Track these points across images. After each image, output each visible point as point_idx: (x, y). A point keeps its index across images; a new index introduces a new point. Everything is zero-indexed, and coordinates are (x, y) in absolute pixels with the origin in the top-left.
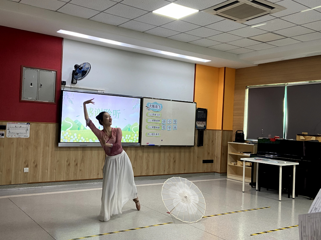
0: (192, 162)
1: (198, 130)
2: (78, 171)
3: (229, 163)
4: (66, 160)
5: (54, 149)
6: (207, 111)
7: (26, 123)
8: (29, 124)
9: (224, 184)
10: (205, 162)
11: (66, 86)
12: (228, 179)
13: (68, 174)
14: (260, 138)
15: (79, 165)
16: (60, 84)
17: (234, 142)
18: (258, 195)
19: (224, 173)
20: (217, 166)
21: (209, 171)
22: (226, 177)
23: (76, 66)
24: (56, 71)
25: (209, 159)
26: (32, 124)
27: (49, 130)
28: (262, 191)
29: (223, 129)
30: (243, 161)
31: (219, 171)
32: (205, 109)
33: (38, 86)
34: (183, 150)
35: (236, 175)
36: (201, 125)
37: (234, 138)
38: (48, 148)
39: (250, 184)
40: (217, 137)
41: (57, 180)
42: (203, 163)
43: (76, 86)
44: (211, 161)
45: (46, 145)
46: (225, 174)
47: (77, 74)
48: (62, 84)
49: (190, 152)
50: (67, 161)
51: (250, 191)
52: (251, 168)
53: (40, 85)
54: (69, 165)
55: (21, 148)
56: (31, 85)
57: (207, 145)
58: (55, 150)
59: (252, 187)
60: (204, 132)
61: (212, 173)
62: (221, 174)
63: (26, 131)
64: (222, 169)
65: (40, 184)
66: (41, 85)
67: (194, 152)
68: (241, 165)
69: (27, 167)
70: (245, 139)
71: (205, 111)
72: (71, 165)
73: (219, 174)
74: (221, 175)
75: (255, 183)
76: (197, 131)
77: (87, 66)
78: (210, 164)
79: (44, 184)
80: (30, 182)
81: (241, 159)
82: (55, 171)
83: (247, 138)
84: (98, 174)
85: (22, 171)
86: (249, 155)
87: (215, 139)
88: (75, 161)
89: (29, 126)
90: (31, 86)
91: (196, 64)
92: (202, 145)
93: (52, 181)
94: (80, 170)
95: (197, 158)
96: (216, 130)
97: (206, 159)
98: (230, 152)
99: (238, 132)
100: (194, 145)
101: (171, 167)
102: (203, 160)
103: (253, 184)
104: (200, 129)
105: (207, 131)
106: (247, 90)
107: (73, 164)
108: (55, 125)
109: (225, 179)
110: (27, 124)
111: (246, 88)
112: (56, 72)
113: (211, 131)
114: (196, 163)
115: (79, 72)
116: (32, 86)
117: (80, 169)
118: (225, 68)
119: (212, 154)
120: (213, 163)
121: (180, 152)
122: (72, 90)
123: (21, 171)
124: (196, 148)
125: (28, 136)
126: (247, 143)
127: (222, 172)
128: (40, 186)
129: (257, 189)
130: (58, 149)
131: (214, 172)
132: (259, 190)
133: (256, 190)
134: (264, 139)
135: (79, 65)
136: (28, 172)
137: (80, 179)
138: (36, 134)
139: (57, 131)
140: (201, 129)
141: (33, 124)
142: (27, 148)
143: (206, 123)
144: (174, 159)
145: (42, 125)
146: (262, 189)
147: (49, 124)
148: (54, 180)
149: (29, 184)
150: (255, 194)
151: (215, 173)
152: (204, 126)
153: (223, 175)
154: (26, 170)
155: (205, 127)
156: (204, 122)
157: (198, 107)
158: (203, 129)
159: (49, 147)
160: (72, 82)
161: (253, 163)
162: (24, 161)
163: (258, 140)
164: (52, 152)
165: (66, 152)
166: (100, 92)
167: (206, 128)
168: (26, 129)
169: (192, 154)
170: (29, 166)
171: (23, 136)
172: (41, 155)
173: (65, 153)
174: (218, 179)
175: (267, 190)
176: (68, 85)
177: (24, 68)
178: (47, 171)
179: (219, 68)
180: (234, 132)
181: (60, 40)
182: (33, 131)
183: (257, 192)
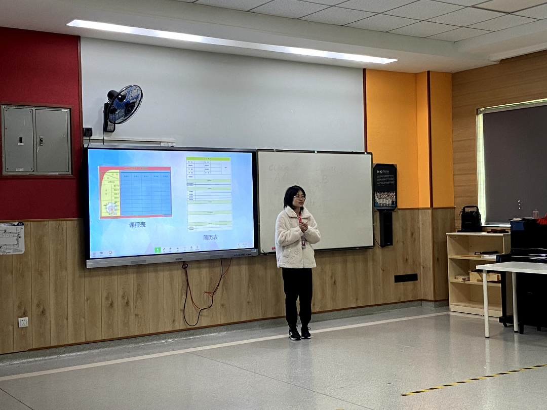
0: (372, 283)
1: (381, 211)
2: (132, 316)
3: (451, 279)
4: (105, 295)
5: (78, 273)
6: (396, 169)
7: (16, 223)
8: (23, 225)
9: (444, 324)
10: (399, 279)
11: (92, 138)
12: (451, 314)
13: (110, 326)
14: (515, 220)
15: (132, 304)
16: (79, 133)
17: (458, 231)
18: (520, 342)
19: (443, 302)
20: (426, 286)
21: (410, 299)
22: (449, 310)
23: (111, 95)
24: (70, 109)
25: (409, 272)
26: (29, 223)
27: (65, 234)
28: (526, 333)
29: (434, 206)
30: (480, 271)
31: (431, 297)
32: (393, 165)
33: (35, 143)
34: (350, 258)
35: (469, 303)
36: (385, 200)
37: (459, 224)
38: (64, 273)
39: (501, 320)
40: (423, 224)
41: (88, 340)
42: (396, 281)
43: (113, 136)
44: (413, 277)
45: (61, 265)
46: (445, 302)
47: (113, 111)
48: (85, 135)
49: (366, 261)
50: (107, 298)
51: (501, 334)
52: (500, 285)
53: (38, 140)
54: (111, 305)
55: (9, 277)
56: (21, 141)
57: (401, 244)
58: (80, 276)
59: (506, 326)
60: (394, 214)
61: (416, 303)
62: (437, 303)
63: (17, 240)
64: (436, 291)
65: (54, 350)
66: (41, 140)
67: (374, 260)
68: (478, 280)
69: (24, 315)
70: (483, 223)
71: (392, 169)
72: (115, 306)
73: (432, 304)
74: (435, 307)
75: (512, 316)
76: (378, 214)
77: (134, 93)
78: (410, 284)
79: (62, 349)
80: (34, 347)
81: (478, 267)
82: (83, 320)
83: (487, 221)
84: (174, 321)
85: (15, 325)
86: (494, 257)
87: (419, 228)
88: (123, 297)
89: (21, 229)
90: (19, 144)
91: (364, 70)
92: (391, 244)
93: (78, 342)
94: (136, 315)
95: (381, 272)
96: (418, 209)
97: (401, 273)
98: (451, 255)
99: (467, 210)
100: (372, 245)
101: (328, 296)
102: (395, 276)
103: (506, 320)
104: (383, 208)
105: (400, 212)
106: (480, 118)
107: (119, 303)
108: (76, 222)
109: (445, 313)
110: (18, 225)
111: (478, 114)
112: (70, 111)
113: (407, 211)
114: (381, 285)
115: (119, 107)
116: (22, 144)
117: (135, 313)
118: (429, 72)
119: (414, 262)
120: (417, 280)
121: (345, 262)
122: (106, 145)
123: (13, 325)
124: (378, 250)
125: (21, 251)
126: (488, 232)
127: (437, 299)
128: (56, 354)
129: (516, 328)
130: (87, 273)
131: (421, 300)
132: (521, 331)
133: (515, 332)
134: (524, 220)
135: (118, 91)
136: (27, 326)
137: (136, 334)
138: (37, 244)
139: (80, 236)
140: (385, 208)
141: (31, 224)
142: (23, 276)
143: (396, 195)
144: (332, 277)
145: (50, 225)
146: (526, 328)
147: (64, 223)
148: (84, 340)
149: (31, 353)
150: (513, 341)
151: (424, 303)
152: (393, 202)
153: (440, 306)
154: (24, 322)
155: (395, 203)
156: (391, 194)
157: (375, 162)
158: (390, 208)
159: (66, 269)
160: (105, 129)
161: (503, 274)
162: (17, 303)
163: (512, 223)
164: (73, 280)
165: (103, 278)
166: (166, 145)
167: (396, 206)
168: (16, 235)
169: (370, 264)
170: (29, 313)
171: (11, 251)
172: (52, 288)
173: (100, 281)
174: (431, 313)
175: (539, 329)
176: (97, 135)
177: (3, 106)
178: (65, 321)
179: (416, 75)
180: (458, 212)
181: (73, 40)
182: (32, 241)
183: (516, 336)
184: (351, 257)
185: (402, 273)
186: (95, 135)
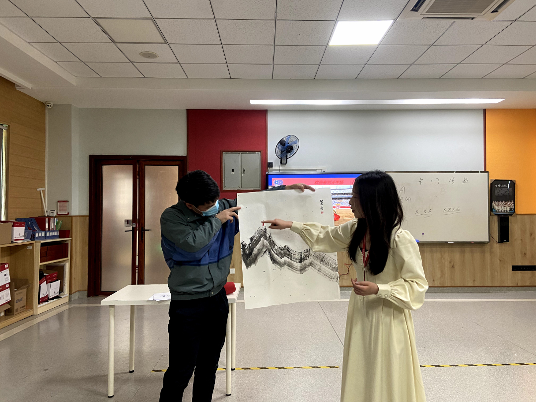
0: (489, 269)
1: (498, 215)
6: (514, 183)
10: (516, 268)
11: (273, 168)
16: (266, 165)
25: (527, 264)
32: (511, 180)
33: (241, 172)
36: (502, 207)
42: (513, 270)
44: (531, 268)
49: (483, 252)
53: (243, 171)
56: (233, 171)
57: (520, 241)
60: (510, 217)
67: (491, 252)
69: (233, 267)
76: (496, 218)
78: (528, 273)
90: (232, 173)
91: (485, 110)
92: (508, 241)
95: (499, 262)
97: (518, 264)
100: (488, 240)
101: (446, 276)
102: (513, 266)
104: (501, 213)
105: (518, 216)
112: (261, 153)
113: (526, 216)
114: (499, 271)
116: (234, 173)
122: (281, 172)
124: (497, 246)
136: (234, 274)
140: (503, 213)
143: (514, 203)
144: (450, 262)
152: (511, 209)
155: (513, 211)
156: (509, 203)
157: (493, 178)
158: (507, 213)
160: (281, 163)
166: (320, 171)
167: (515, 212)
169: (488, 255)
177: (224, 153)
184: (468, 249)
185: (520, 264)
186: (275, 166)
